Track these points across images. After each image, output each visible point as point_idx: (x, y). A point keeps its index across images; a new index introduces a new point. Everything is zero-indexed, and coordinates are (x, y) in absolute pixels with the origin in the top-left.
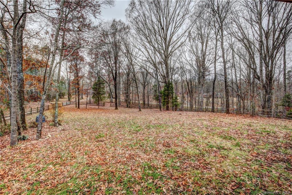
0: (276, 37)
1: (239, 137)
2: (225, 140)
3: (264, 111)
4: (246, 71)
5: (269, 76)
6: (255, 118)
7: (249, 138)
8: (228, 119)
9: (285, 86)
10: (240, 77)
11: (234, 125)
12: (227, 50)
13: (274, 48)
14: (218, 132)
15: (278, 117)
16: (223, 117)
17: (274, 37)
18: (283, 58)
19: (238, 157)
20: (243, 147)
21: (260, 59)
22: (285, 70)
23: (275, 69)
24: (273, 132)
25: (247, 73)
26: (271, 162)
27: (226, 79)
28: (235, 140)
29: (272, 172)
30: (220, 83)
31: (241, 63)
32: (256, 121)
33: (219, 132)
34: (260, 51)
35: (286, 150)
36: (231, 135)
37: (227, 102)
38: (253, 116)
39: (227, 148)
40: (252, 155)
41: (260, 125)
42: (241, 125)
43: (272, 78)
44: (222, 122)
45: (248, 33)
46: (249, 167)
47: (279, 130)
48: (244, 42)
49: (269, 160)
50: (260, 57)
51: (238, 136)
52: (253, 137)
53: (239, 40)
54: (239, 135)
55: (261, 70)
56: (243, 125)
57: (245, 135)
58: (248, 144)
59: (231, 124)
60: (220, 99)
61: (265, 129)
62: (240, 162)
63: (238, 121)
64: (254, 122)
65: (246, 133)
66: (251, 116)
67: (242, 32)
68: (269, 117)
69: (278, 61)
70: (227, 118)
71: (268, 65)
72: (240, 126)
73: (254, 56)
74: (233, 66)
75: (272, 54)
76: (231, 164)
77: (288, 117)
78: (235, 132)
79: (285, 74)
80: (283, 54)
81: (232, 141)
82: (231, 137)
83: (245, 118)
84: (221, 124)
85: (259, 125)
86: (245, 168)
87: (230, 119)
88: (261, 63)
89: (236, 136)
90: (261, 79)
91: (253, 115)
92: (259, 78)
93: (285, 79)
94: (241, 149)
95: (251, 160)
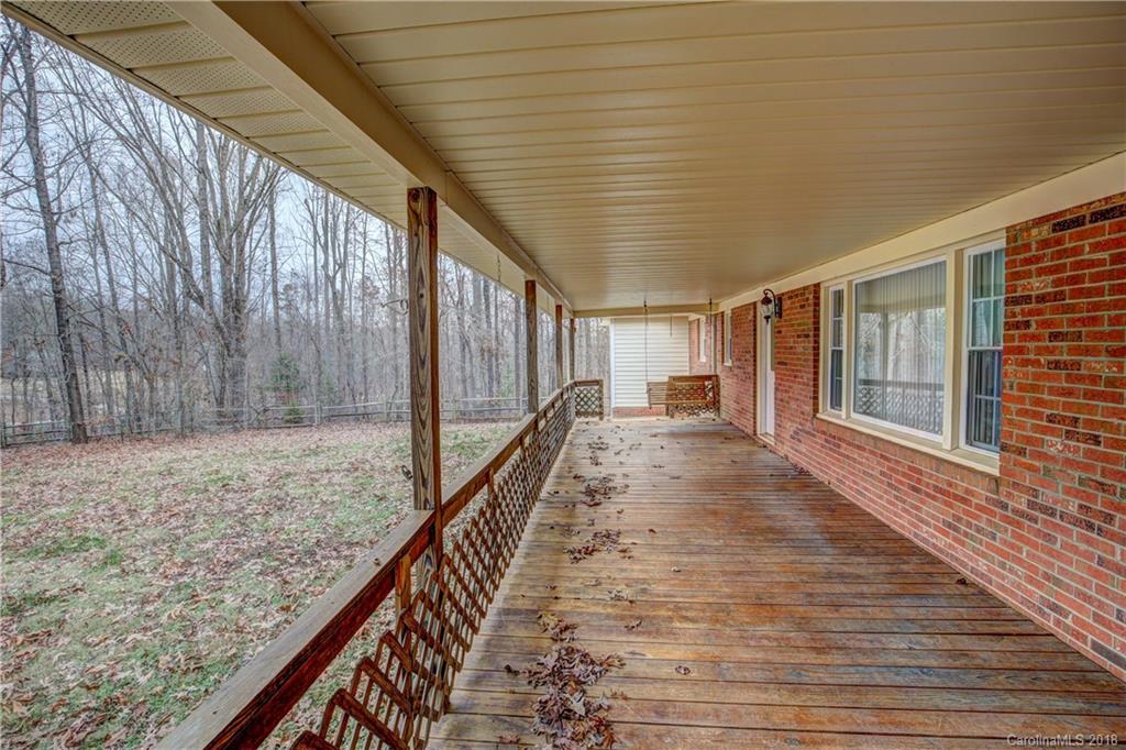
0: (248, 171)
1: (120, 527)
2: (53, 559)
3: (220, 414)
4: (156, 266)
5: (231, 295)
6: (192, 441)
7: (159, 521)
8: (79, 465)
9: (278, 330)
10: (135, 287)
11: (106, 486)
12: (63, 162)
13: (245, 204)
14: (16, 536)
15: (261, 426)
16: (57, 461)
17: (242, 171)
18: (269, 246)
19: (110, 607)
20: (135, 560)
21: (202, 231)
22: (275, 281)
23: (249, 274)
24: (239, 478)
25: (162, 274)
26: (226, 572)
27: (59, 292)
28: (101, 544)
29: (223, 602)
30: (40, 308)
31: (136, 231)
32: (195, 451)
33: (24, 534)
34: (201, 201)
35: (266, 521)
36: (86, 529)
37: (74, 392)
38: (184, 437)
39: (62, 590)
40: (166, 577)
41: (205, 464)
42: (132, 480)
43: (244, 301)
44: (47, 483)
45: (158, 124)
46: (151, 623)
47: (257, 467)
48: (142, 153)
49: (218, 569)
50: (202, 226)
51: (119, 523)
52: (176, 510)
53: (120, 137)
54: (123, 517)
55: (207, 273)
56: (141, 477)
57: (145, 511)
58: (155, 544)
59: (88, 483)
60: (41, 383)
61: (217, 472)
62: (117, 622)
63: (123, 468)
64: (184, 459)
65: (150, 504)
66: (177, 437)
67: (132, 108)
68: (236, 430)
69: (258, 252)
70: (72, 464)
71: (228, 258)
72: (129, 483)
73: (181, 217)
74: (98, 237)
75: (239, 223)
76: (78, 647)
77: (287, 421)
78: (106, 513)
79: (275, 293)
80: (268, 231)
81: (87, 554)
82: (87, 539)
83: (155, 448)
84: (37, 496)
85: (201, 463)
86: (134, 636)
87: (89, 465)
88: (205, 247)
89: (109, 527)
90: (206, 302)
91: (188, 431)
92: (200, 300)
93: (277, 307)
94: (123, 571)
95: (159, 596)
